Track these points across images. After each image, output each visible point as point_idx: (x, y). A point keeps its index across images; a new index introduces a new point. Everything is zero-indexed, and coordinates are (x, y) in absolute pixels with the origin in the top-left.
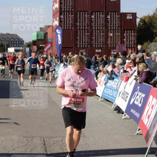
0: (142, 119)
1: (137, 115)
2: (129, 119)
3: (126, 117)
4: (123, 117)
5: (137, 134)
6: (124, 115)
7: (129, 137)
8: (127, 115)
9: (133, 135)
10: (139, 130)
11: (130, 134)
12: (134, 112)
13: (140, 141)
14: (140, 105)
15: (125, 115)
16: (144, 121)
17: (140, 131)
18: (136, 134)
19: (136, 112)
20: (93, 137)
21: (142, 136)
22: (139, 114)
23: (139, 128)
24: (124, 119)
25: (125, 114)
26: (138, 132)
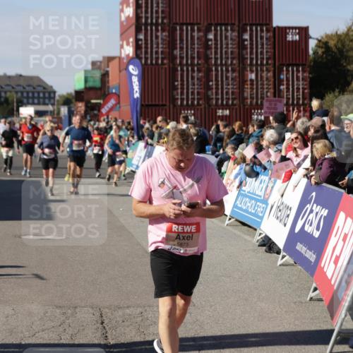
0: (322, 265)
1: (311, 256)
2: (292, 265)
3: (286, 261)
4: (280, 262)
5: (311, 299)
6: (281, 256)
7: (293, 305)
8: (287, 257)
9: (302, 303)
10: (315, 289)
11: (295, 300)
12: (304, 249)
13: (317, 314)
14: (317, 234)
15: (283, 257)
16: (325, 270)
17: (317, 292)
18: (308, 298)
19: (308, 249)
20: (211, 306)
21: (321, 303)
22: (314, 253)
23: (314, 285)
24: (280, 265)
25: (283, 253)
26: (312, 294)
